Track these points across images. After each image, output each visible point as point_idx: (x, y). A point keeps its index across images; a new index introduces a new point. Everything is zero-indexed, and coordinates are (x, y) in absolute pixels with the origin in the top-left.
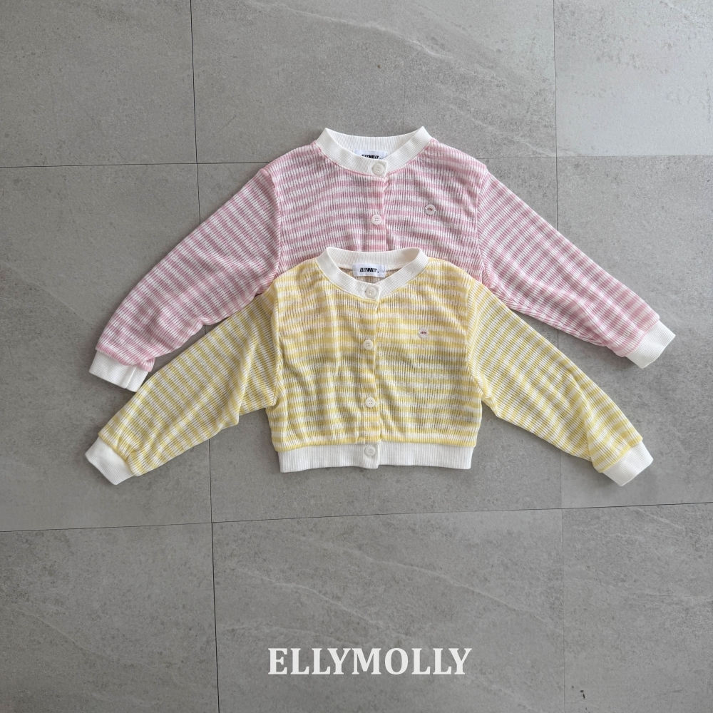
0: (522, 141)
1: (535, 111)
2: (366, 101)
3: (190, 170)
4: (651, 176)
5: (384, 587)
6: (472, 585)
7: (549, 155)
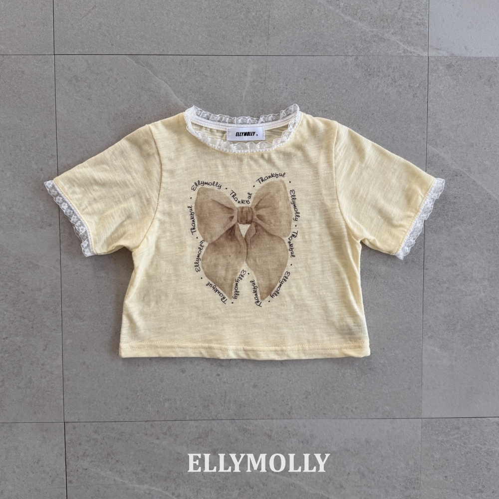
0: (393, 38)
1: (407, 7)
3: (47, 62)
5: (238, 491)
6: (328, 492)
7: (421, 54)
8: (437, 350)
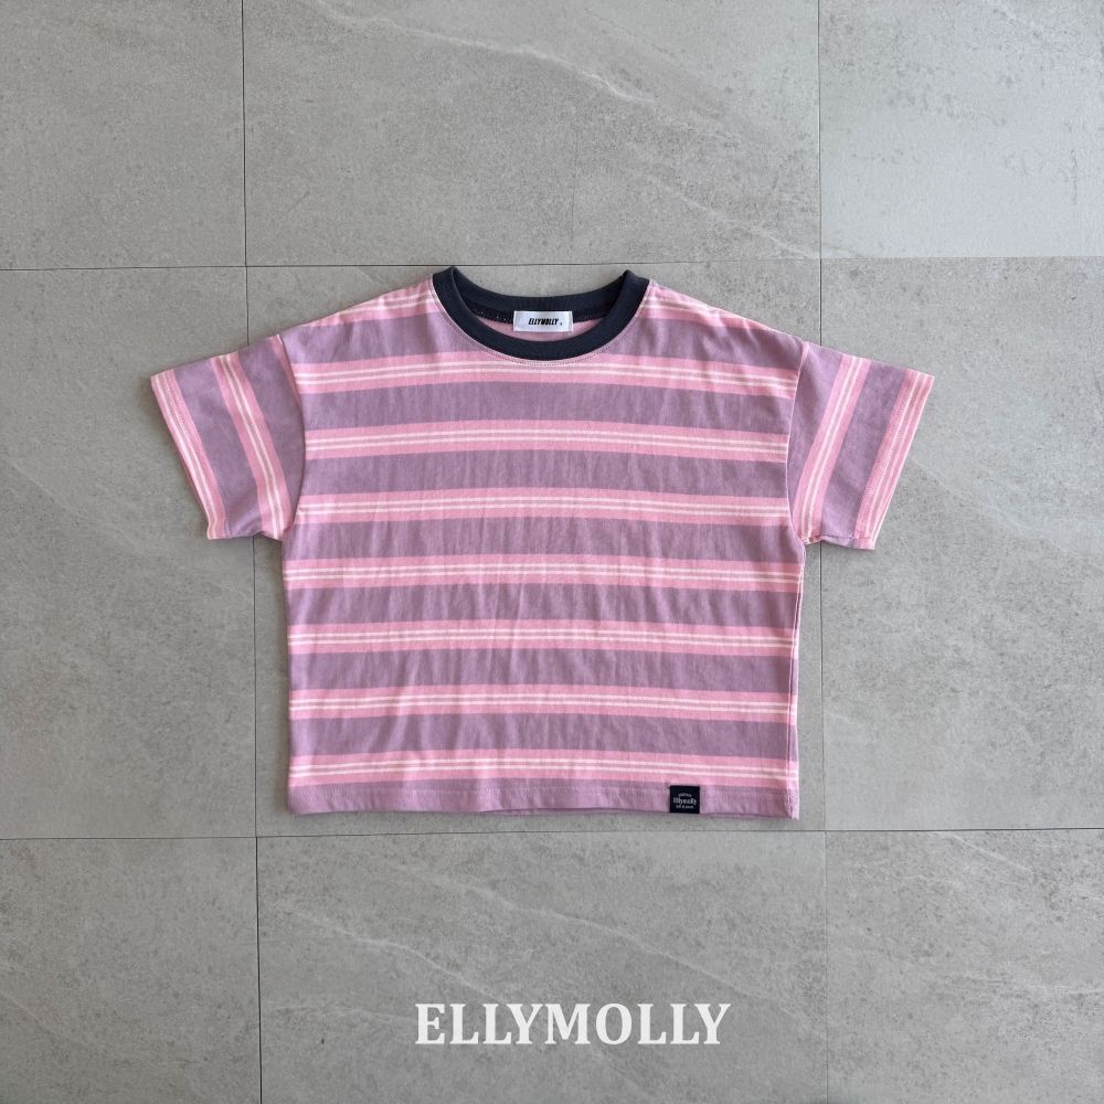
0: (765, 233)
1: (786, 185)
2: (514, 170)
3: (235, 277)
4: (978, 290)
5: (532, 951)
6: (676, 953)
7: (809, 257)
8: (846, 720)
